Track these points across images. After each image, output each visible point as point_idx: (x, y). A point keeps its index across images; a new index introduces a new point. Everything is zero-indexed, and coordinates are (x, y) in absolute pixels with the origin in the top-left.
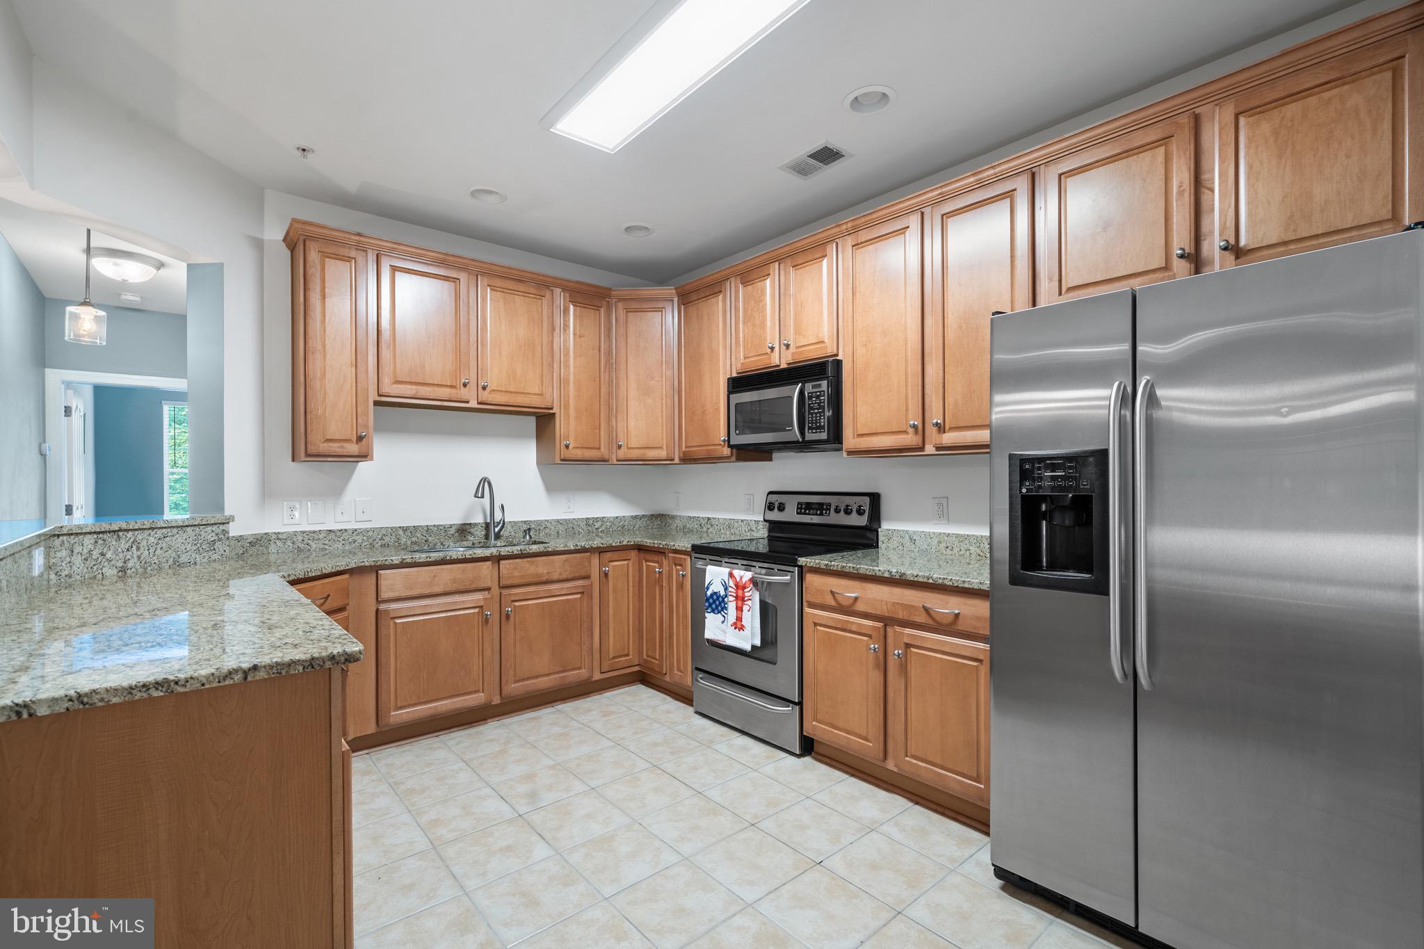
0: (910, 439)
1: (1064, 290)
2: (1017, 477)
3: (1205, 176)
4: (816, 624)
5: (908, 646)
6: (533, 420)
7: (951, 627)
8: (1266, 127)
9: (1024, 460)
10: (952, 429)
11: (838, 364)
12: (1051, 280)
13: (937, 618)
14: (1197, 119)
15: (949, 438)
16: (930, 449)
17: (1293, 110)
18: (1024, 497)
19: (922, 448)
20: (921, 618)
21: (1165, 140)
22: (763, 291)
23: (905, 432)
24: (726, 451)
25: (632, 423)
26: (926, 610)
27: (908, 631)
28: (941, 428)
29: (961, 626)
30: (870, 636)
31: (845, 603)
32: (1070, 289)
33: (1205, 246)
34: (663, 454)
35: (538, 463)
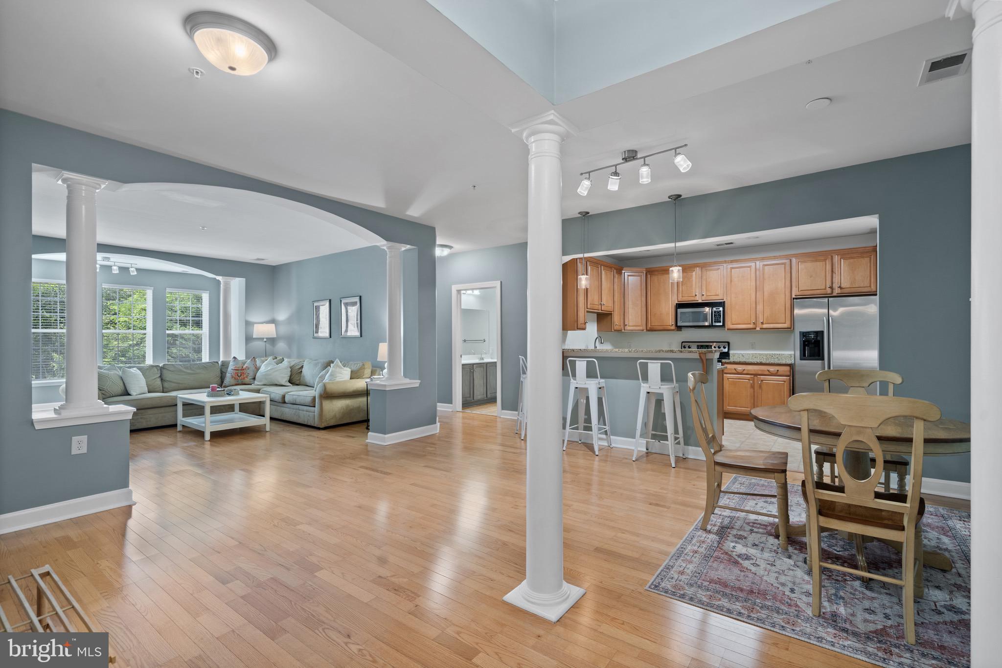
0: (751, 326)
1: (800, 290)
2: (802, 336)
3: (834, 270)
4: (728, 379)
5: (762, 381)
6: (596, 314)
7: (776, 374)
8: (848, 261)
9: (803, 333)
10: (766, 324)
11: (724, 302)
12: (796, 287)
13: (771, 372)
14: (832, 256)
15: (765, 326)
16: (758, 329)
17: (852, 260)
18: (804, 341)
19: (755, 329)
20: (768, 373)
21: (825, 260)
22: (692, 276)
23: (750, 324)
24: (673, 327)
25: (630, 317)
26: (768, 370)
27: (762, 377)
28: (762, 323)
29: (779, 373)
30: (749, 380)
31: (740, 372)
32: (801, 291)
33: (834, 285)
34: (641, 328)
35: (597, 331)
